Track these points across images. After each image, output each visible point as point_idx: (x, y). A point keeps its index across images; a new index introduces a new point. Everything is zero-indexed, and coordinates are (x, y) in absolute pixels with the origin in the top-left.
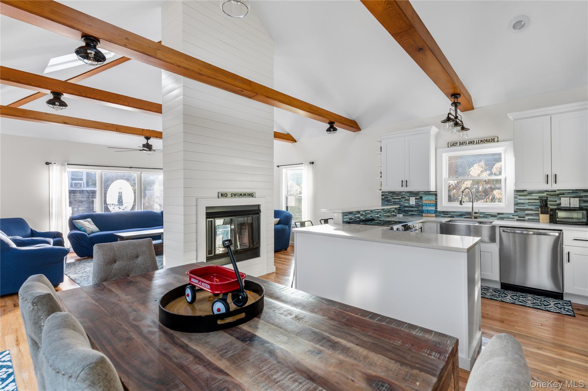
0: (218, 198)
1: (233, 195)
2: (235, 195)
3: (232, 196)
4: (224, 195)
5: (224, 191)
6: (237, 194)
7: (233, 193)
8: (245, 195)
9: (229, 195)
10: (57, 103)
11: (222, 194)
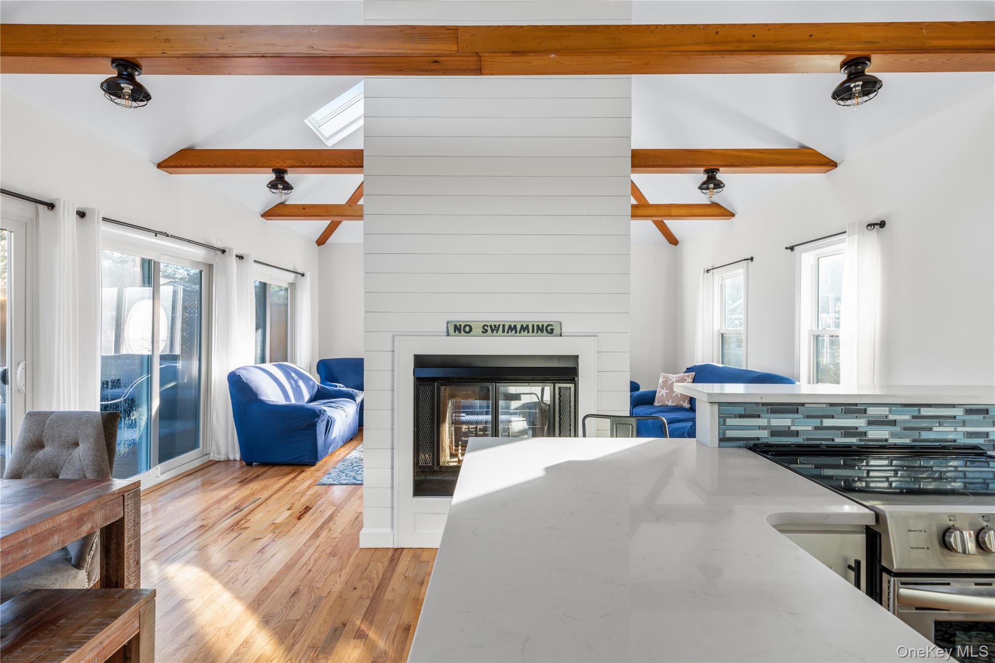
0: (448, 335)
1: (489, 329)
2: (495, 329)
3: (486, 331)
4: (459, 329)
5: (461, 318)
6: (501, 328)
7: (489, 324)
8: (524, 328)
9: (477, 329)
10: (280, 186)
11: (456, 326)
